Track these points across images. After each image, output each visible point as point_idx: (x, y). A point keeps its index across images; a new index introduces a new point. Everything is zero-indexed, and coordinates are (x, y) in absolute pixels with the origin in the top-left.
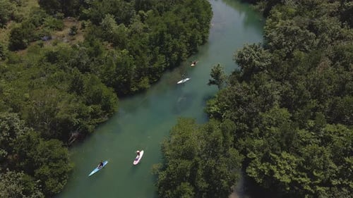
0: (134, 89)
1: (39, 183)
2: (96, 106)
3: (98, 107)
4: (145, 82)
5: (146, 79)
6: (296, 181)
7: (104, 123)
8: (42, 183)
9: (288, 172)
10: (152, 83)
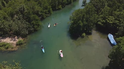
0: (57, 8)
1: (32, 26)
2: (46, 10)
3: (47, 10)
4: (60, 7)
5: (61, 6)
6: (115, 23)
7: (49, 16)
8: (33, 26)
9: (111, 21)
10: (63, 8)
